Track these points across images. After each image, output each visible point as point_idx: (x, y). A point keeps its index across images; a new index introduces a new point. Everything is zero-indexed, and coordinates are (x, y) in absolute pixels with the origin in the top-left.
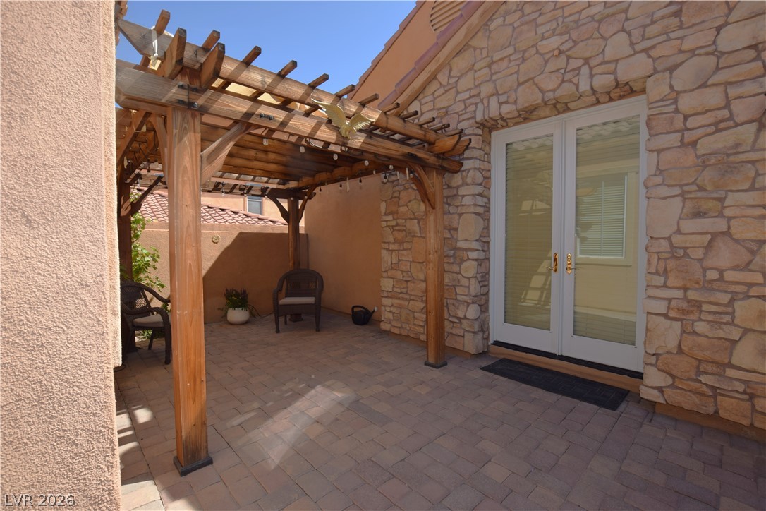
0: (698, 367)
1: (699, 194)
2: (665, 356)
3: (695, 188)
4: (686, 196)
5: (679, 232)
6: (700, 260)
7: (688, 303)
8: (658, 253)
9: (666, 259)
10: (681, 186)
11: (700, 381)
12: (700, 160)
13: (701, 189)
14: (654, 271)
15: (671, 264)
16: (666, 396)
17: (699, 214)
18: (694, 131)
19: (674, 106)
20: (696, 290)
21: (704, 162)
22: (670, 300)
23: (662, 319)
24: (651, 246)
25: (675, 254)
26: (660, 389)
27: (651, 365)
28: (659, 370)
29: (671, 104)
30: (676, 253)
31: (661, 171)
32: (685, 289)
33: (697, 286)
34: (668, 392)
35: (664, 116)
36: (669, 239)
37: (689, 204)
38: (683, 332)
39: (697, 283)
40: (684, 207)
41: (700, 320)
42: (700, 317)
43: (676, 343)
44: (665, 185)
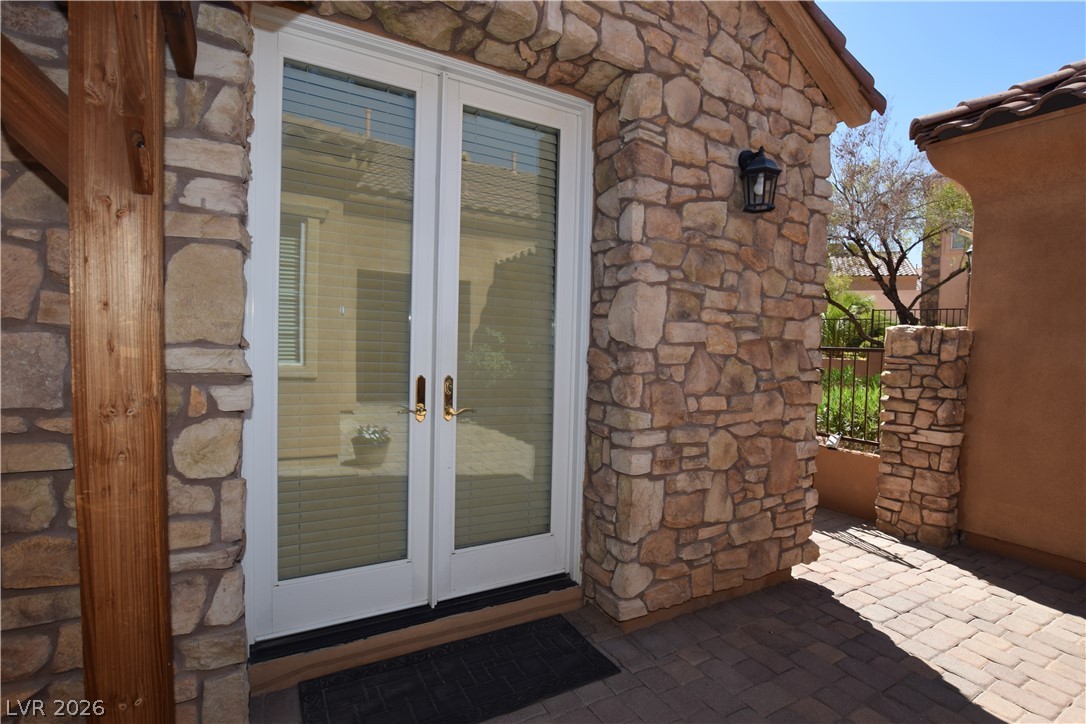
0: (677, 540)
1: (686, 286)
2: (649, 539)
3: (682, 276)
4: (673, 286)
5: (664, 340)
6: (682, 384)
7: (673, 449)
8: (643, 374)
9: (651, 384)
10: (669, 269)
11: (680, 560)
12: (686, 235)
13: (686, 279)
14: (638, 405)
15: (657, 390)
16: (648, 603)
17: (683, 316)
18: (681, 189)
19: (663, 139)
20: (681, 428)
21: (689, 239)
22: (653, 449)
23: (646, 483)
24: (638, 363)
25: (661, 376)
26: (641, 596)
27: (632, 561)
28: (642, 565)
29: (660, 134)
30: (662, 373)
31: (648, 238)
32: (668, 429)
33: (680, 422)
34: (652, 594)
35: (654, 149)
36: (654, 351)
37: (674, 299)
38: (666, 494)
39: (682, 418)
40: (669, 301)
41: (682, 471)
42: (681, 468)
43: (659, 516)
44: (653, 263)
